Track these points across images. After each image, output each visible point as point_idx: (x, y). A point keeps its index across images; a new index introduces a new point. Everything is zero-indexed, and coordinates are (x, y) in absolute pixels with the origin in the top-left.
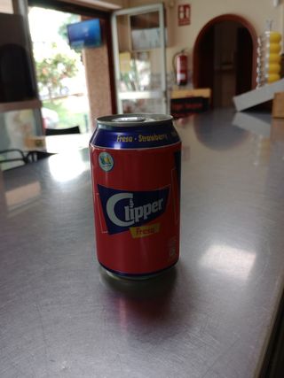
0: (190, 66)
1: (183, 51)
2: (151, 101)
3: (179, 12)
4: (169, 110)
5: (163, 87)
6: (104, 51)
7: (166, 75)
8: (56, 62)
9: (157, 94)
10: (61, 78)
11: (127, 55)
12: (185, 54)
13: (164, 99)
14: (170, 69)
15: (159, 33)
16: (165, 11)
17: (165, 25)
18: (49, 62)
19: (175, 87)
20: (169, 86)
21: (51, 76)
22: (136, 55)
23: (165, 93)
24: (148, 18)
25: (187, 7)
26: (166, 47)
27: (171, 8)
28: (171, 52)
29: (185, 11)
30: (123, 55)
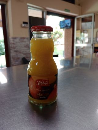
2: (87, 47)
4: (93, 51)
5: (92, 43)
6: (71, 30)
7: (93, 38)
8: (56, 34)
9: (90, 45)
10: (57, 39)
11: (79, 31)
13: (91, 47)
14: (95, 36)
15: (92, 23)
16: (94, 16)
17: (94, 21)
20: (94, 42)
21: (54, 38)
22: (82, 31)
23: (92, 45)
24: (88, 19)
26: (94, 28)
27: (97, 15)
28: (96, 30)
30: (78, 31)
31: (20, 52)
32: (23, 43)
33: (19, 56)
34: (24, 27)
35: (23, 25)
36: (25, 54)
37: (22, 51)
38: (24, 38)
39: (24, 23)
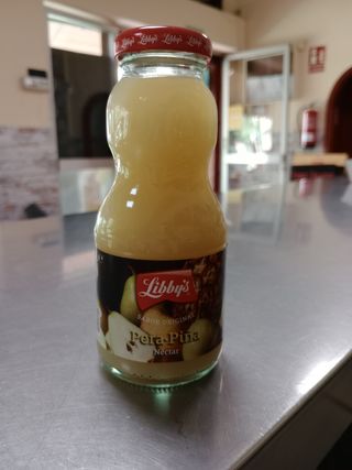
0: (322, 125)
1: (312, 105)
2: (269, 167)
3: (310, 56)
7: (288, 135)
9: (276, 159)
11: (239, 109)
12: (316, 109)
13: (282, 166)
14: (293, 127)
15: (281, 81)
16: (292, 55)
17: (291, 71)
20: (291, 149)
23: (285, 158)
24: (270, 64)
25: (320, 49)
27: (300, 51)
28: (296, 106)
29: (318, 55)
30: (233, 109)
31: (18, 185)
32: (31, 150)
33: (13, 200)
34: (33, 89)
35: (29, 81)
36: (36, 191)
37: (25, 180)
38: (32, 131)
39: (33, 73)
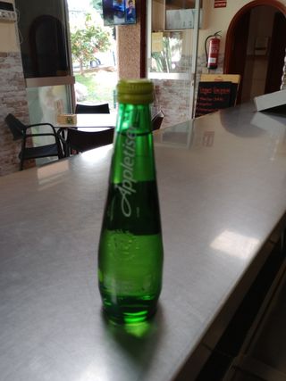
0: (222, 50)
1: (216, 34)
2: (180, 82)
5: (193, 71)
7: (197, 58)
8: (89, 35)
9: (187, 76)
10: (92, 52)
11: (160, 34)
12: (218, 37)
13: (192, 82)
17: (201, 6)
18: (83, 34)
19: (205, 70)
20: (199, 68)
21: (83, 48)
22: (168, 34)
23: (195, 75)
26: (199, 28)
28: (203, 34)
32: (4, 70)
38: (4, 55)
